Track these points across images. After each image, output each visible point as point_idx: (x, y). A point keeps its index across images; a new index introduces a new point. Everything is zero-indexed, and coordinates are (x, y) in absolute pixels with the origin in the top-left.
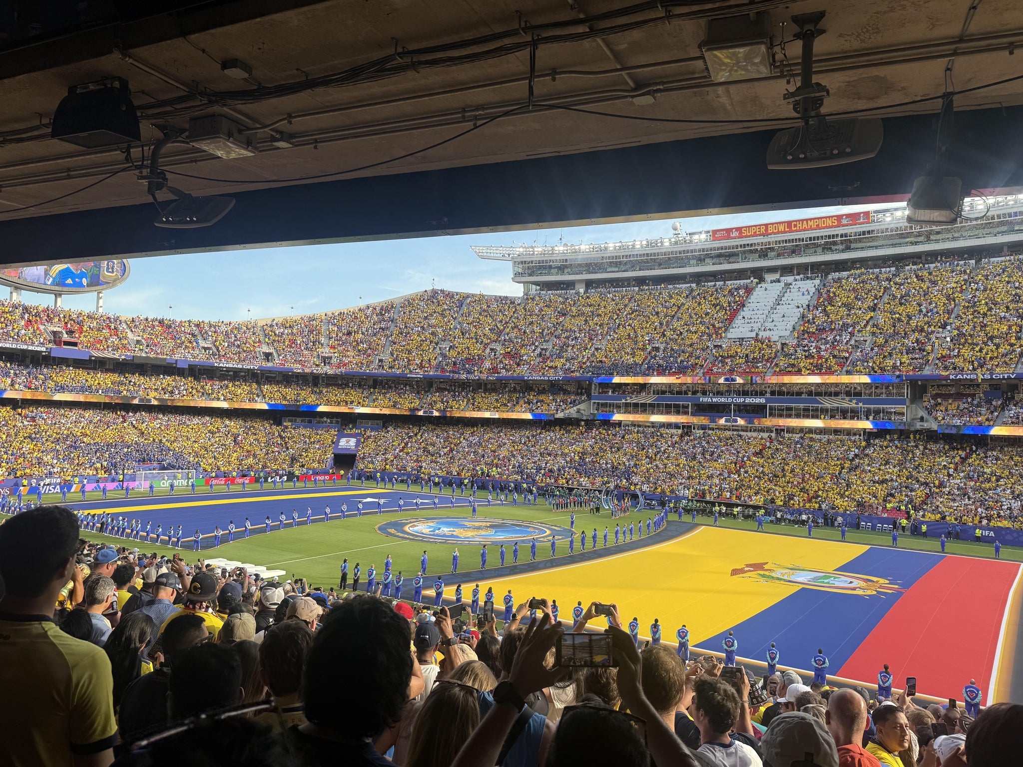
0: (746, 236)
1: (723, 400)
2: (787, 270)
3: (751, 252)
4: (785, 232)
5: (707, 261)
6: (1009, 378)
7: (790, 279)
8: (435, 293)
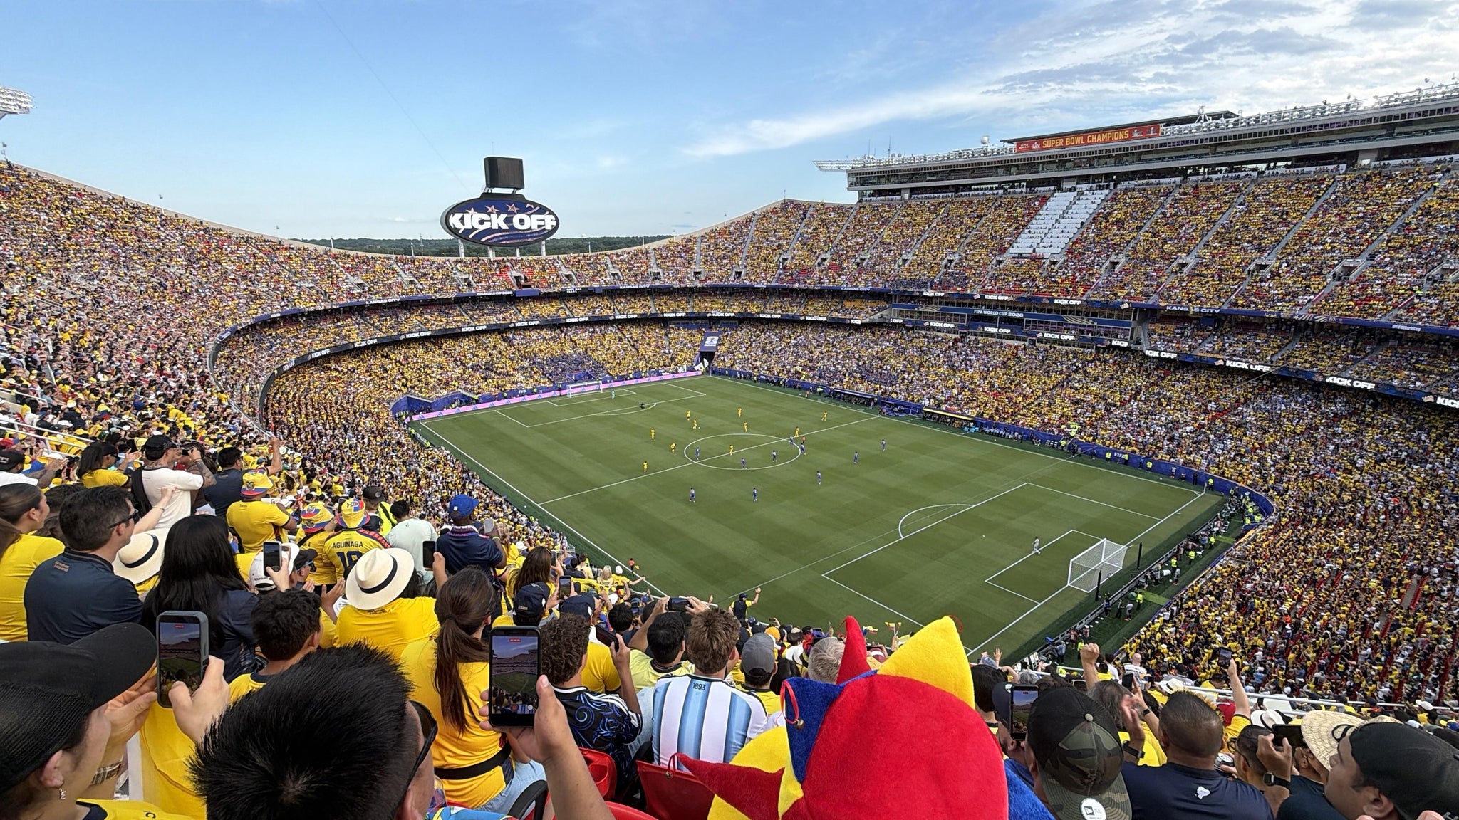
0: (1047, 149)
1: (992, 313)
2: (1082, 179)
3: (1049, 163)
4: (1081, 145)
5: (1013, 170)
6: (1214, 313)
7: (1084, 187)
8: (785, 204)
